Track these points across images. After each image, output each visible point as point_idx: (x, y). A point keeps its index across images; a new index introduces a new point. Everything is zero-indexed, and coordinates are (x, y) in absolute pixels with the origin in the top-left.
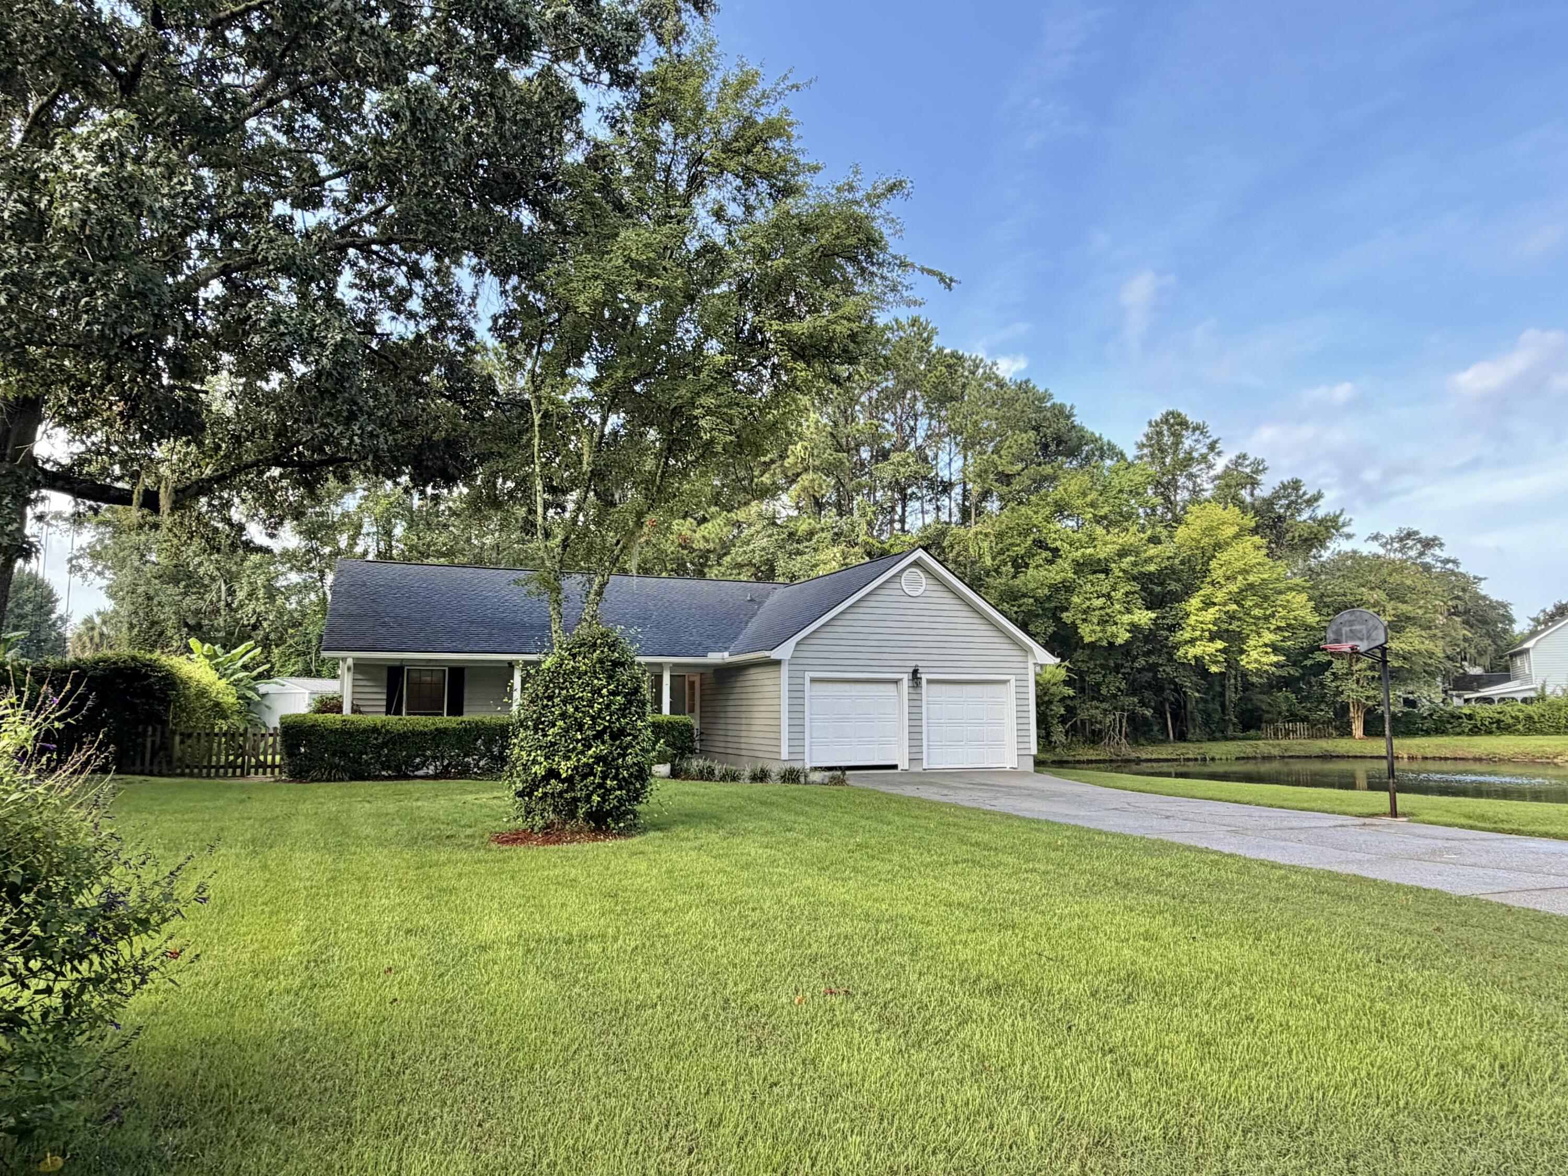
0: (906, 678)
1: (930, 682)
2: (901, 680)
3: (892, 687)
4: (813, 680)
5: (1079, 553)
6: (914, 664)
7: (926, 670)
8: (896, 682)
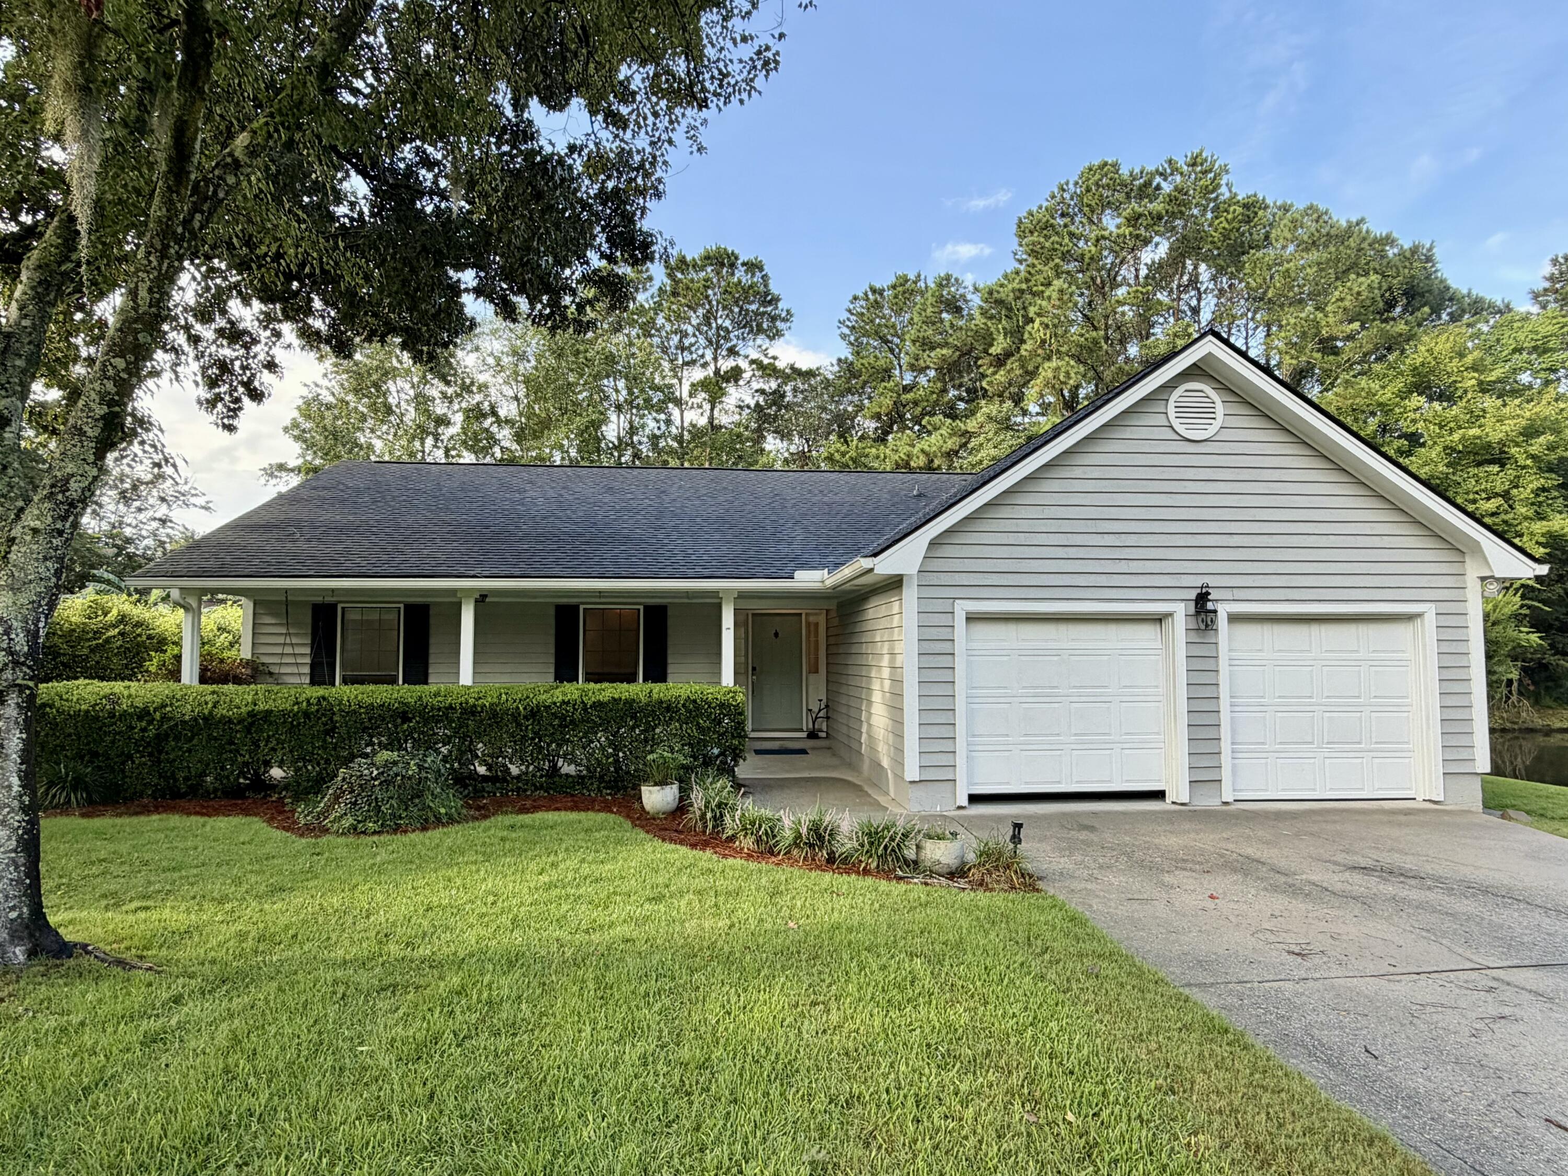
0: (1181, 611)
1: (1234, 619)
2: (1170, 615)
3: (1147, 632)
4: (971, 618)
5: (1456, 436)
6: (1199, 581)
7: (1227, 594)
8: (1159, 619)
